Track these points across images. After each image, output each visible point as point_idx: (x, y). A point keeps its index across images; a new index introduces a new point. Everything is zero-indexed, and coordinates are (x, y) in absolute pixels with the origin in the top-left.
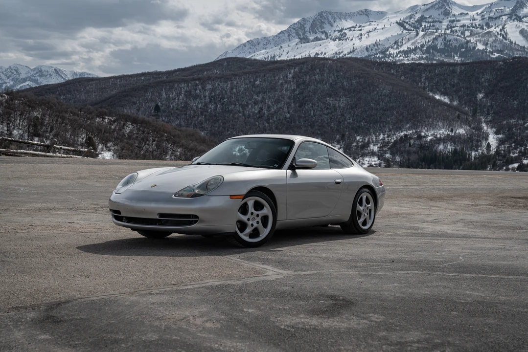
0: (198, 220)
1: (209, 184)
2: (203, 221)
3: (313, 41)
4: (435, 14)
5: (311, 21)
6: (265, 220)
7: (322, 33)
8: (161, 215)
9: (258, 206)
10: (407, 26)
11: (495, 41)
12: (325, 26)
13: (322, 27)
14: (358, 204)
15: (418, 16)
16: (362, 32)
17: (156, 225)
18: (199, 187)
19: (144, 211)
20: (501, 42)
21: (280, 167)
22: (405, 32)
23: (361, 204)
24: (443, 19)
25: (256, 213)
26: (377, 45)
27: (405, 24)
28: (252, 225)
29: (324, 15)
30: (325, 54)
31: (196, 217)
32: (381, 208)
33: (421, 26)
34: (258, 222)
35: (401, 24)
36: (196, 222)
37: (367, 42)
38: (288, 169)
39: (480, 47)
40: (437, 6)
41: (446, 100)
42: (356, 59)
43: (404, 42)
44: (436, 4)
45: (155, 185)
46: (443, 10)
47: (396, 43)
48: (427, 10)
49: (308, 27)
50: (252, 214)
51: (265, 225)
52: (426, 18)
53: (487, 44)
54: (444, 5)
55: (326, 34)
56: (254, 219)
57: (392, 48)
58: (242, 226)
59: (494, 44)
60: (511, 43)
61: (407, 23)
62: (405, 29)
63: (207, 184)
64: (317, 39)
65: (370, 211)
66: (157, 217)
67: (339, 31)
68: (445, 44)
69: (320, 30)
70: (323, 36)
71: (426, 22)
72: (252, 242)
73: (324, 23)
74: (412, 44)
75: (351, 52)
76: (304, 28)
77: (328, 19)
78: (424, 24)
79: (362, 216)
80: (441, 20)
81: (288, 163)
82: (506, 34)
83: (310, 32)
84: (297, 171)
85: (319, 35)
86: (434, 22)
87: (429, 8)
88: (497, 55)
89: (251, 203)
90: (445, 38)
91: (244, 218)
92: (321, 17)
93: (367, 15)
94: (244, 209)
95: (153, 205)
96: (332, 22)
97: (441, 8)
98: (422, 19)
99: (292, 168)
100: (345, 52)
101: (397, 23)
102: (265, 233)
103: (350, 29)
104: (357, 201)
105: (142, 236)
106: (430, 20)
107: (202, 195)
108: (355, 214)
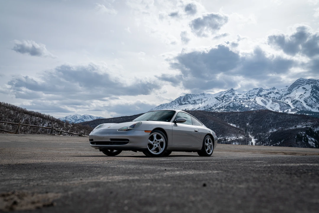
0: (129, 142)
1: (135, 125)
3: (184, 104)
4: (229, 94)
6: (162, 144)
7: (187, 101)
8: (111, 139)
9: (159, 137)
10: (219, 99)
11: (252, 104)
12: (188, 99)
13: (187, 100)
14: (205, 143)
15: (223, 95)
17: (109, 144)
18: (130, 127)
20: (254, 104)
21: (169, 121)
22: (218, 101)
23: (207, 143)
28: (156, 146)
31: (128, 140)
32: (216, 146)
33: (224, 99)
34: (158, 145)
35: (217, 98)
36: (128, 142)
38: (173, 122)
39: (247, 106)
40: (230, 92)
41: (235, 126)
42: (200, 111)
44: (229, 91)
46: (232, 93)
47: (215, 105)
48: (226, 93)
49: (182, 99)
51: (162, 147)
52: (226, 96)
53: (249, 105)
55: (189, 102)
58: (151, 146)
59: (252, 105)
60: (258, 105)
61: (219, 98)
62: (218, 100)
63: (134, 126)
64: (186, 104)
65: (211, 146)
66: (110, 141)
67: (194, 101)
70: (188, 103)
74: (221, 105)
75: (198, 109)
76: (181, 100)
78: (225, 98)
81: (173, 119)
82: (256, 101)
84: (177, 124)
85: (186, 102)
86: (229, 97)
88: (253, 109)
89: (155, 136)
90: (233, 103)
91: (151, 142)
94: (152, 138)
95: (108, 135)
98: (224, 96)
99: (175, 122)
102: (162, 150)
103: (198, 100)
104: (205, 141)
106: (227, 97)
107: (131, 130)
108: (204, 147)
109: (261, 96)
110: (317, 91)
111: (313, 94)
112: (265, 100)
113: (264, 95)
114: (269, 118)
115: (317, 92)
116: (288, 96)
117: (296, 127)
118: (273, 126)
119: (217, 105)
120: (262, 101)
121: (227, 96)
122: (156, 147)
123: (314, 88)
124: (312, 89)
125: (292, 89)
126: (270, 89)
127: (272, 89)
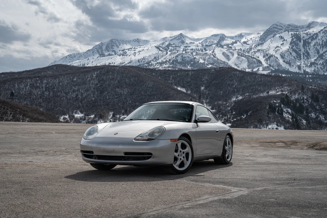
0: (151, 157)
2: (154, 157)
3: (107, 56)
4: (177, 42)
5: (106, 44)
7: (113, 51)
10: (161, 49)
11: (209, 58)
12: (114, 47)
13: (112, 48)
15: (167, 43)
16: (136, 51)
19: (113, 151)
20: (213, 59)
22: (160, 52)
24: (181, 45)
25: (183, 151)
26: (144, 59)
27: (160, 48)
28: (181, 159)
29: (114, 41)
30: (114, 63)
31: (151, 154)
33: (169, 49)
34: (184, 157)
35: (158, 48)
37: (139, 57)
39: (201, 61)
40: (177, 38)
41: (184, 90)
42: (132, 67)
43: (159, 58)
44: (177, 37)
45: (117, 133)
46: (181, 40)
47: (155, 58)
48: (172, 40)
49: (104, 48)
50: (180, 151)
52: (171, 44)
53: (205, 60)
54: (181, 38)
55: (115, 52)
56: (181, 155)
57: (153, 60)
59: (209, 60)
60: (218, 59)
61: (161, 47)
62: (160, 50)
64: (109, 55)
67: (122, 51)
68: (182, 59)
69: (111, 50)
70: (113, 53)
71: (171, 47)
72: (181, 171)
73: (113, 45)
74: (164, 59)
75: (129, 63)
76: (102, 48)
77: (116, 44)
78: (170, 48)
79: (227, 153)
80: (179, 46)
82: (215, 54)
83: (105, 51)
85: (111, 53)
87: (173, 39)
88: (210, 66)
90: (182, 56)
91: (176, 154)
92: (112, 42)
93: (139, 42)
96: (118, 45)
97: (180, 39)
98: (169, 45)
100: (126, 63)
101: (155, 46)
102: (187, 164)
103: (129, 49)
105: (95, 169)
106: (174, 46)
109: (222, 47)
110: (298, 42)
111: (293, 46)
112: (227, 53)
113: (227, 45)
114: (233, 80)
115: (298, 44)
116: (259, 48)
117: (268, 92)
118: (237, 91)
119: (158, 58)
120: (224, 54)
121: (174, 44)
122: (181, 161)
123: (295, 38)
124: (291, 39)
125: (266, 38)
126: (236, 37)
127: (238, 36)
